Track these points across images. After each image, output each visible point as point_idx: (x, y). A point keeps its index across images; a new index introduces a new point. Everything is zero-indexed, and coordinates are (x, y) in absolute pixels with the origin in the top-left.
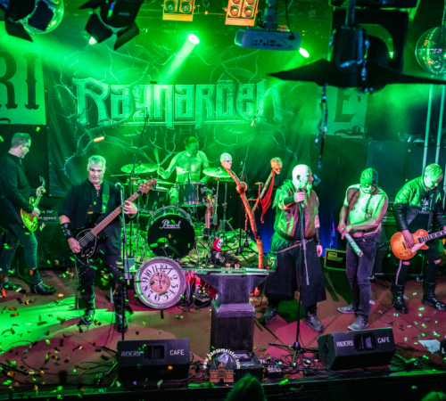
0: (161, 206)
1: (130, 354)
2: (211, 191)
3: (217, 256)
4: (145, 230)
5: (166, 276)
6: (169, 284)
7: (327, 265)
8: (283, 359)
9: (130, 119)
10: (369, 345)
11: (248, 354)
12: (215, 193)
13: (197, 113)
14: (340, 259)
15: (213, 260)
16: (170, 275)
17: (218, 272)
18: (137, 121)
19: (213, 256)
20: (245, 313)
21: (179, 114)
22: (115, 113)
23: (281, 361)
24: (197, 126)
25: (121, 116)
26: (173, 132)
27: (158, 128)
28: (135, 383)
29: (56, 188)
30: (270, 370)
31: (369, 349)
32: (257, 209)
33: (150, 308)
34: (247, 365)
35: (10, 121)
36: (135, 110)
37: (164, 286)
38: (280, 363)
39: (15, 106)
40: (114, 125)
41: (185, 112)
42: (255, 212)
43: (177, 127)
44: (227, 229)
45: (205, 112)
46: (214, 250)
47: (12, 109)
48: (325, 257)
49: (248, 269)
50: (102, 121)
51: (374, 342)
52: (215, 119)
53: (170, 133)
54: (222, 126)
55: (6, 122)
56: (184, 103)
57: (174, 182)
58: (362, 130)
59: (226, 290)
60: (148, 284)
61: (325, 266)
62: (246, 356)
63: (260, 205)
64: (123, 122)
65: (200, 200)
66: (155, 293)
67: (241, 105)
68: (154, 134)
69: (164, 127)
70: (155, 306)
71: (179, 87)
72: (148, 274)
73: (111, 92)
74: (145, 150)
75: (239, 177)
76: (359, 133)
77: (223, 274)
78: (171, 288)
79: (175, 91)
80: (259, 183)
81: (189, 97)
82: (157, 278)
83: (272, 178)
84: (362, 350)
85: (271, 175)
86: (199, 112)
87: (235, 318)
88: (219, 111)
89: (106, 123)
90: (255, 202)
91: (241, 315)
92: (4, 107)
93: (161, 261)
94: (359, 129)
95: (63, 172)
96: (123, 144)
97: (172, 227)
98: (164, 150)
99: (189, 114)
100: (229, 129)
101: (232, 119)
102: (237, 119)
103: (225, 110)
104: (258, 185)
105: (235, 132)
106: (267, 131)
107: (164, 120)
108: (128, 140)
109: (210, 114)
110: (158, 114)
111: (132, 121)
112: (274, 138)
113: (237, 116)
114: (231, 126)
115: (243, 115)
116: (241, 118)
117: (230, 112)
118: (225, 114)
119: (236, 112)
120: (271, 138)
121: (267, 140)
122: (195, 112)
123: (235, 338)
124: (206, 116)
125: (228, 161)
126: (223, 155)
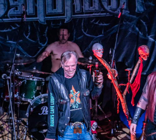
0: (39, 94)
4: (25, 117)
9: (5, 16)
13: (66, 8)
18: (11, 17)
21: (49, 10)
24: (66, 20)
26: (45, 26)
27: (31, 23)
32: (127, 93)
36: (9, 7)
41: (55, 8)
42: (126, 96)
43: (48, 22)
45: (73, 7)
52: (82, 13)
53: (42, 27)
54: (89, 19)
57: (50, 71)
63: (130, 89)
69: (37, 22)
74: (20, 44)
75: (110, 65)
80: (128, 69)
83: (140, 64)
85: (139, 62)
86: (68, 8)
88: (86, 7)
90: (126, 86)
98: (37, 43)
99: (59, 10)
100: (96, 21)
101: (98, 12)
102: (102, 12)
103: (91, 5)
104: (128, 71)
105: (101, 24)
106: (130, 22)
107: (36, 16)
108: (4, 35)
109: (78, 9)
110: (30, 10)
111: (7, 17)
112: (137, 29)
113: (102, 10)
114: (97, 19)
115: (108, 8)
116: (106, 11)
117: (96, 6)
118: (91, 8)
119: (101, 6)
120: (133, 29)
121: (130, 30)
122: (63, 8)
124: (73, 11)
125: (100, 50)
126: (94, 46)
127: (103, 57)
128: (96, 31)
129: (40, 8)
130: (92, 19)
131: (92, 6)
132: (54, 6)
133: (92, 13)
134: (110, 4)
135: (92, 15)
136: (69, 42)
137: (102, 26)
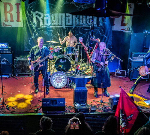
0: (60, 55)
1: (46, 103)
2: (76, 50)
5: (61, 78)
6: (62, 80)
7: (116, 75)
9: (51, 25)
13: (73, 23)
14: (121, 73)
16: (62, 78)
17: (75, 77)
18: (53, 26)
20: (84, 90)
21: (67, 24)
22: (46, 23)
24: (73, 28)
25: (47, 24)
26: (65, 29)
27: (60, 28)
28: (47, 112)
29: (27, 48)
30: (92, 109)
33: (55, 88)
34: (84, 107)
35: (11, 26)
36: (52, 22)
37: (60, 81)
38: (95, 107)
39: (13, 21)
40: (45, 27)
43: (66, 28)
44: (82, 62)
46: (77, 69)
47: (12, 22)
48: (116, 72)
49: (85, 76)
50: (41, 26)
52: (79, 25)
53: (64, 30)
55: (10, 26)
56: (69, 20)
58: (130, 29)
59: (78, 83)
60: (55, 80)
61: (115, 75)
62: (84, 104)
64: (48, 26)
65: (73, 53)
66: (57, 83)
67: (88, 20)
68: (59, 30)
69: (62, 28)
70: (57, 88)
71: (67, 14)
72: (55, 77)
73: (44, 16)
74: (56, 36)
76: (130, 30)
77: (77, 77)
78: (62, 82)
79: (66, 16)
81: (70, 18)
82: (58, 78)
86: (74, 23)
87: (81, 92)
88: (81, 23)
89: (43, 27)
91: (82, 91)
92: (9, 21)
93: (59, 73)
94: (129, 29)
95: (29, 43)
96: (48, 34)
97: (63, 61)
98: (62, 36)
99: (70, 24)
100: (84, 28)
101: (85, 25)
102: (87, 25)
103: (83, 22)
106: (97, 29)
107: (62, 26)
108: (50, 32)
110: (60, 23)
111: (51, 26)
112: (100, 32)
113: (87, 24)
114: (85, 27)
116: (88, 25)
117: (85, 23)
118: (83, 24)
119: (87, 23)
120: (98, 32)
121: (97, 32)
122: (72, 23)
123: (81, 98)
124: (76, 24)
125: (81, 40)
126: (80, 38)
128: (84, 32)
129: (64, 22)
130: (83, 27)
132: (69, 22)
133: (83, 25)
136: (73, 36)
137: (87, 31)
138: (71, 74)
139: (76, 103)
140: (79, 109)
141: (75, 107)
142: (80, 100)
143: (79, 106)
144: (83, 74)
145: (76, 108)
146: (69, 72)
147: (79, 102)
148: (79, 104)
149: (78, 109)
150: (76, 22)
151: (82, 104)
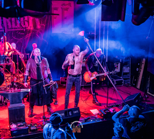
3: (15, 84)
7: (61, 84)
8: (37, 124)
10: (70, 114)
11: (23, 123)
12: (11, 59)
15: (13, 86)
17: (8, 92)
19: (13, 84)
20: (21, 107)
23: (36, 124)
30: (32, 128)
31: (71, 116)
34: (22, 128)
38: (36, 125)
46: (13, 82)
48: (60, 81)
51: (72, 113)
52: (12, 29)
54: (16, 31)
62: (22, 124)
65: (6, 62)
67: (23, 22)
77: (10, 92)
80: (28, 54)
84: (68, 117)
87: (17, 110)
88: (14, 26)
91: (19, 108)
100: (19, 32)
101: (20, 28)
102: (21, 28)
104: (28, 55)
105: (21, 34)
106: (35, 32)
109: (10, 27)
112: (38, 35)
113: (21, 27)
114: (19, 31)
115: (24, 26)
116: (23, 28)
117: (19, 26)
118: (16, 27)
119: (21, 26)
120: (36, 35)
123: (17, 117)
124: (8, 28)
125: (14, 46)
126: (12, 44)
127: (16, 49)
131: (16, 25)
133: (17, 29)
134: (25, 25)
135: (16, 29)
138: (6, 89)
139: (11, 124)
140: (16, 131)
141: (11, 128)
142: (17, 119)
143: (16, 126)
144: (21, 86)
145: (12, 130)
146: (3, 87)
147: (15, 123)
148: (16, 124)
149: (14, 131)
150: (8, 26)
151: (19, 124)
